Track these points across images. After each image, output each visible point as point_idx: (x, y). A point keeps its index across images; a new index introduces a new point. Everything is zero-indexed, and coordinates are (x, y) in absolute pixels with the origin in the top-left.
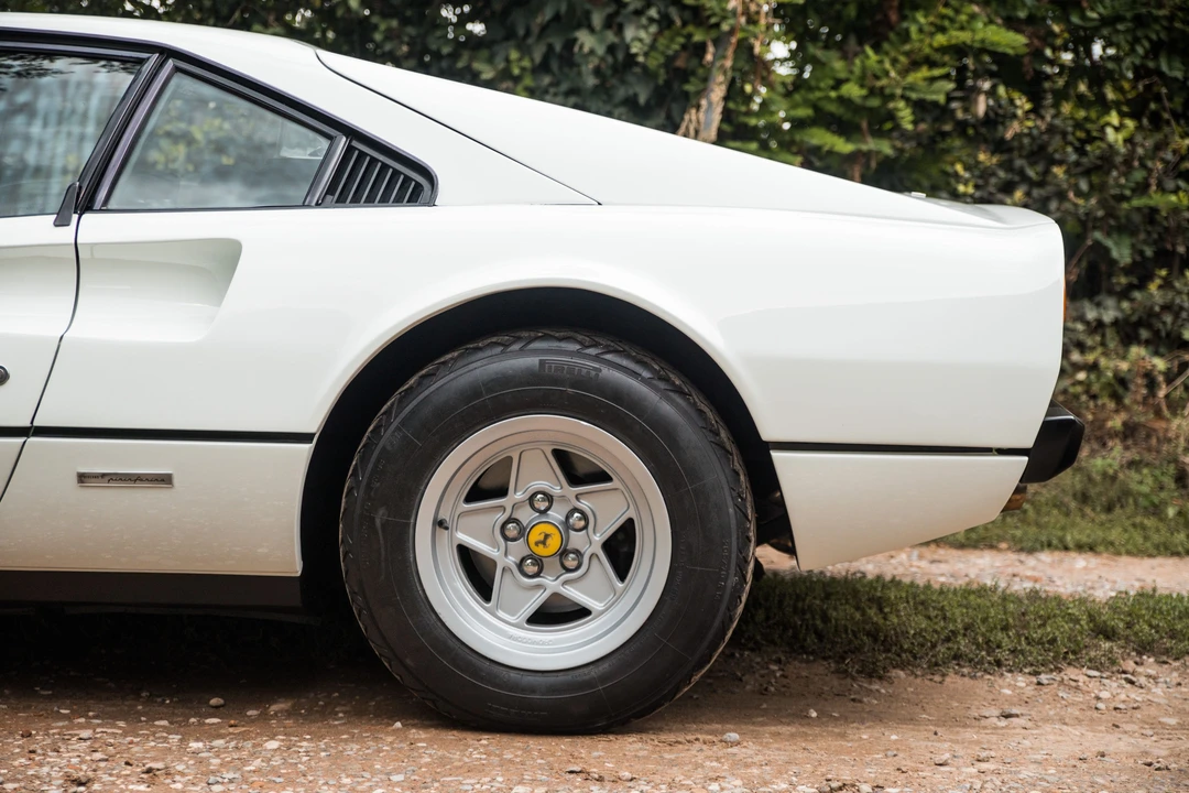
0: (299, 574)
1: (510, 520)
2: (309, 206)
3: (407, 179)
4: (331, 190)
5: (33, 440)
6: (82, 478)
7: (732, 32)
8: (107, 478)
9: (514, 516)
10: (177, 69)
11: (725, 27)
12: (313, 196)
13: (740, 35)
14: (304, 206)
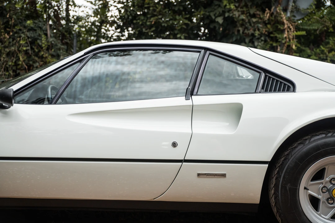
0: (259, 203)
1: (324, 187)
2: (257, 93)
3: (285, 84)
4: (263, 88)
5: (184, 163)
6: (199, 175)
7: (285, 43)
8: (206, 175)
9: (326, 186)
10: (210, 54)
11: (283, 42)
12: (258, 90)
13: (287, 44)
14: (255, 92)
